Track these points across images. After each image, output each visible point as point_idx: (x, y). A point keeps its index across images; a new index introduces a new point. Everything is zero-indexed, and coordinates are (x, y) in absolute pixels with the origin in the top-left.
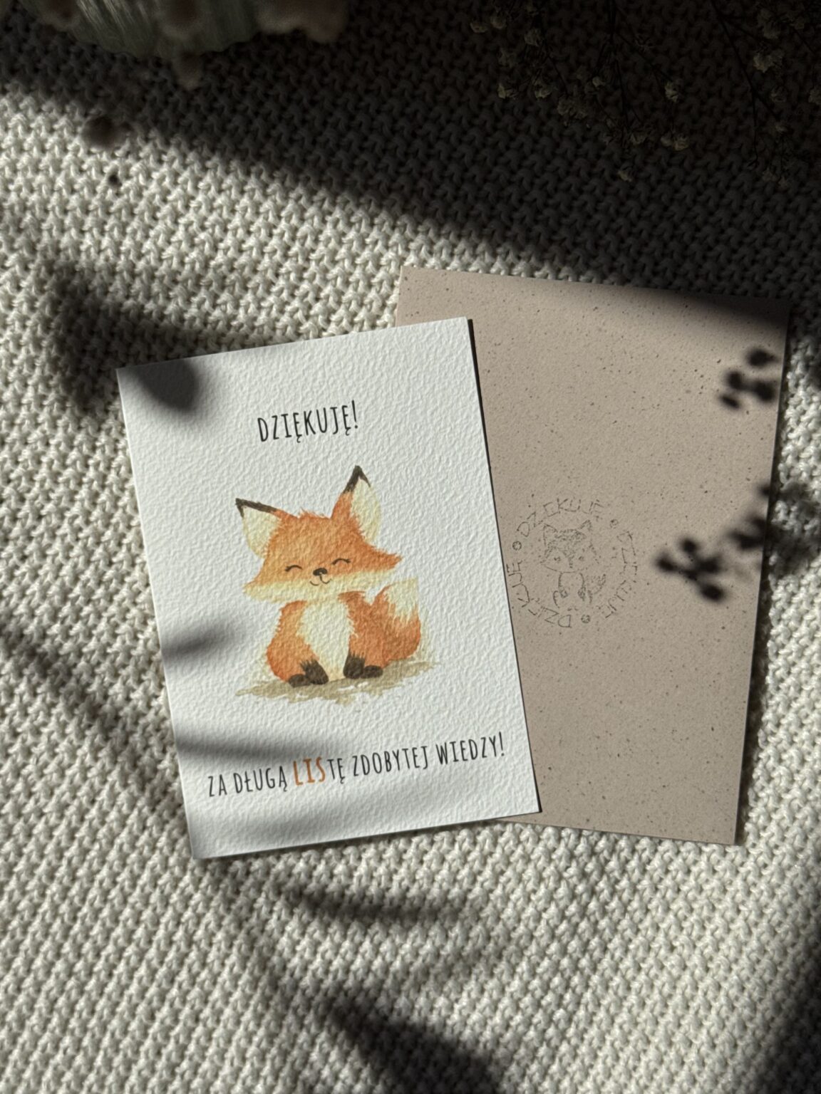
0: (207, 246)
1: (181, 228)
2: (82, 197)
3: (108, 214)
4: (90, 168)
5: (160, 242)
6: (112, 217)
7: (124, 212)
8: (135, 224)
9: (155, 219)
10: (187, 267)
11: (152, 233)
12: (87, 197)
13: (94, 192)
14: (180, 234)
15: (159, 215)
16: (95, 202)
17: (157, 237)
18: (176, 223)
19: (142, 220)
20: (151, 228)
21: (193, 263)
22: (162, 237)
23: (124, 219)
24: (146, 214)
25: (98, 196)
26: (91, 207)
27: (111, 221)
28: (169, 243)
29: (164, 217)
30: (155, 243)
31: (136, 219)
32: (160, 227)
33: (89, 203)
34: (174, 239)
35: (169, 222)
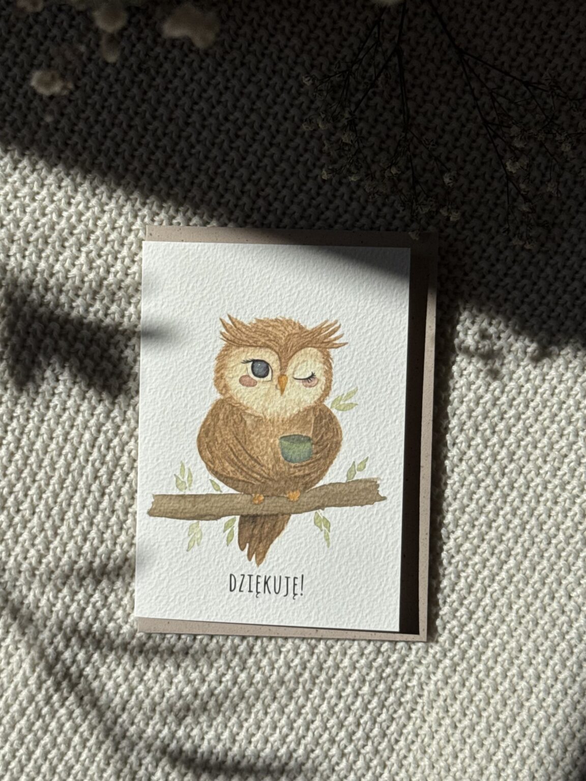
0: (102, 270)
1: (83, 255)
2: (9, 230)
3: (29, 242)
4: (16, 209)
5: (67, 265)
6: (31, 245)
7: (40, 240)
8: (48, 250)
9: (63, 247)
10: (87, 285)
11: (61, 258)
12: (12, 231)
13: (18, 227)
14: (83, 259)
15: (67, 244)
16: (19, 234)
17: (65, 260)
18: (79, 250)
19: (54, 248)
20: (61, 254)
21: (91, 281)
22: (68, 261)
23: (40, 246)
24: (57, 244)
25: (21, 230)
26: (16, 238)
27: (31, 248)
28: (74, 265)
29: (71, 246)
30: (63, 265)
31: (49, 247)
32: (67, 253)
33: (14, 235)
34: (77, 263)
35: (74, 250)
